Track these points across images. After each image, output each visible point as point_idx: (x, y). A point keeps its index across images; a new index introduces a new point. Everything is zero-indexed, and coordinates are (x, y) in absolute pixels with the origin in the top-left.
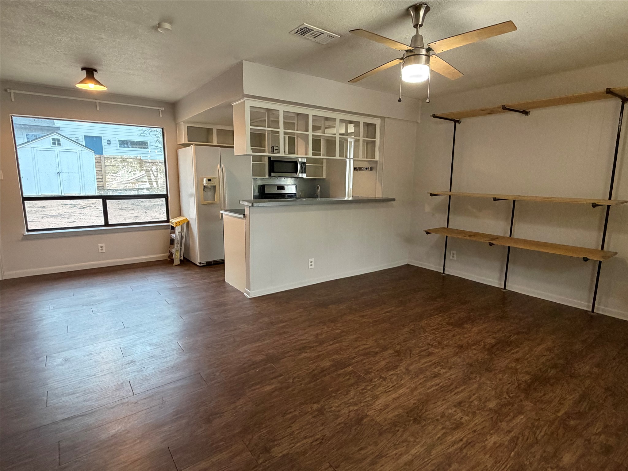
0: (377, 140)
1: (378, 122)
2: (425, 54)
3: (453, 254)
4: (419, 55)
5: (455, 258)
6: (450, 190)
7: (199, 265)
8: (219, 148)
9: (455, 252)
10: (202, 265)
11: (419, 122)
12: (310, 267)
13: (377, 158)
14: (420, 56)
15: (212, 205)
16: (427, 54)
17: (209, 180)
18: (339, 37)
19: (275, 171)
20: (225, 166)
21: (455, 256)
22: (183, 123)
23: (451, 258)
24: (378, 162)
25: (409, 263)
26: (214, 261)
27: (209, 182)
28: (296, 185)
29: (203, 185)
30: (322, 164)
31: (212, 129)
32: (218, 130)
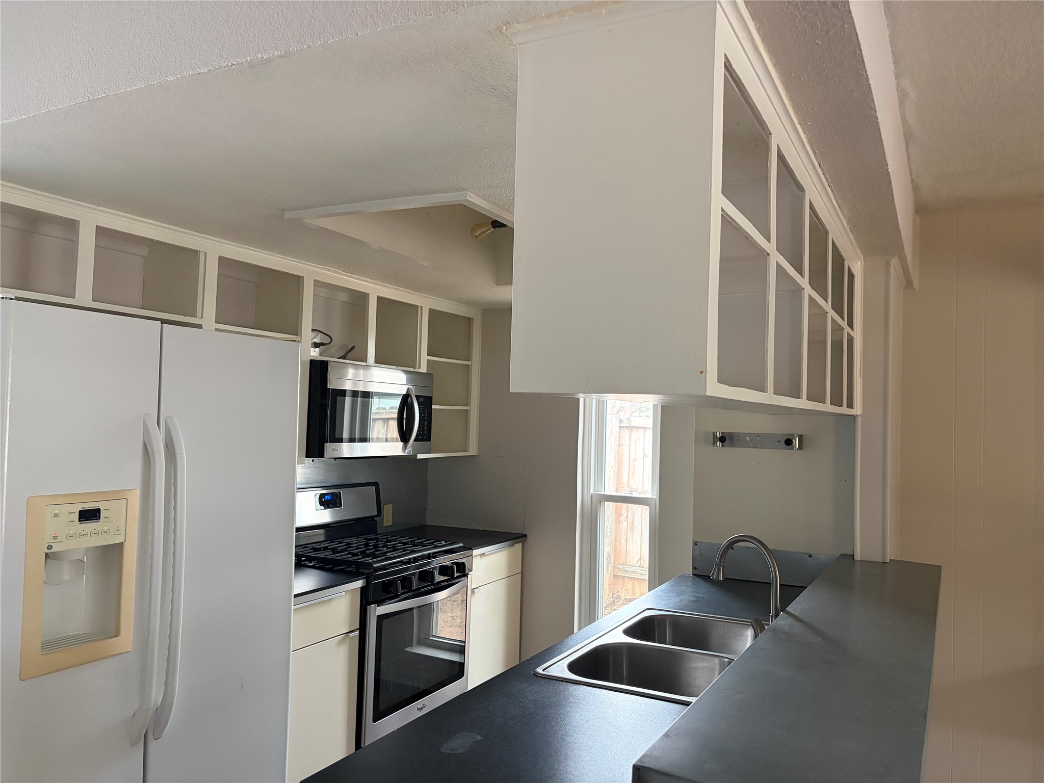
17: (89, 515)
27: (90, 526)
28: (376, 484)
29: (50, 547)
30: (467, 406)
31: (72, 225)
32: (101, 231)
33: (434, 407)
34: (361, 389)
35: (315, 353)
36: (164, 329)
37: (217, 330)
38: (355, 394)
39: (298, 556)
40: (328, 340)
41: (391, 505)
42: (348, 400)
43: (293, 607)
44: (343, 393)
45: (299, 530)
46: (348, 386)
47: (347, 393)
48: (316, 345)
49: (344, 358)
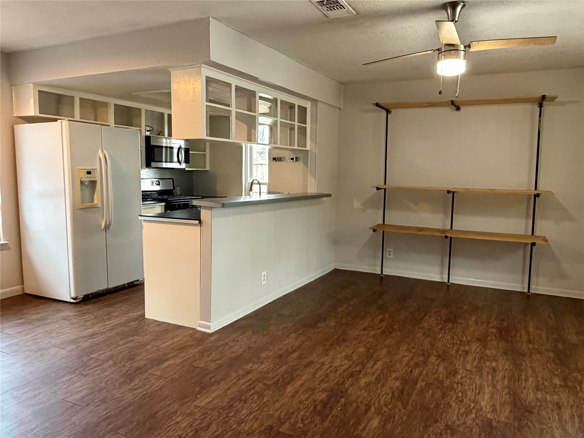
0: (308, 126)
1: (308, 105)
2: (463, 50)
3: (389, 252)
4: (458, 50)
5: (392, 256)
6: (385, 184)
7: (72, 301)
8: (100, 126)
9: (391, 250)
10: (78, 300)
11: (342, 108)
12: (263, 283)
13: (308, 148)
14: (460, 51)
15: (92, 209)
16: (465, 50)
17: (89, 173)
18: (355, 14)
19: (155, 160)
20: (108, 153)
21: (392, 253)
22: (32, 85)
23: (388, 256)
24: (309, 151)
25: (336, 268)
26: (92, 294)
27: (89, 175)
28: (172, 179)
29: (81, 179)
30: (205, 152)
31: (73, 98)
32: (81, 99)
33: (190, 152)
34: (169, 145)
35: (148, 134)
36: (102, 127)
37: (115, 127)
38: (166, 147)
39: (143, 198)
40: (152, 129)
41: (179, 187)
42: (164, 149)
43: (142, 208)
44: (162, 147)
45: (143, 191)
46: (164, 145)
47: (164, 147)
48: (148, 131)
49: (159, 135)
